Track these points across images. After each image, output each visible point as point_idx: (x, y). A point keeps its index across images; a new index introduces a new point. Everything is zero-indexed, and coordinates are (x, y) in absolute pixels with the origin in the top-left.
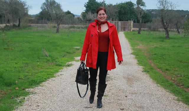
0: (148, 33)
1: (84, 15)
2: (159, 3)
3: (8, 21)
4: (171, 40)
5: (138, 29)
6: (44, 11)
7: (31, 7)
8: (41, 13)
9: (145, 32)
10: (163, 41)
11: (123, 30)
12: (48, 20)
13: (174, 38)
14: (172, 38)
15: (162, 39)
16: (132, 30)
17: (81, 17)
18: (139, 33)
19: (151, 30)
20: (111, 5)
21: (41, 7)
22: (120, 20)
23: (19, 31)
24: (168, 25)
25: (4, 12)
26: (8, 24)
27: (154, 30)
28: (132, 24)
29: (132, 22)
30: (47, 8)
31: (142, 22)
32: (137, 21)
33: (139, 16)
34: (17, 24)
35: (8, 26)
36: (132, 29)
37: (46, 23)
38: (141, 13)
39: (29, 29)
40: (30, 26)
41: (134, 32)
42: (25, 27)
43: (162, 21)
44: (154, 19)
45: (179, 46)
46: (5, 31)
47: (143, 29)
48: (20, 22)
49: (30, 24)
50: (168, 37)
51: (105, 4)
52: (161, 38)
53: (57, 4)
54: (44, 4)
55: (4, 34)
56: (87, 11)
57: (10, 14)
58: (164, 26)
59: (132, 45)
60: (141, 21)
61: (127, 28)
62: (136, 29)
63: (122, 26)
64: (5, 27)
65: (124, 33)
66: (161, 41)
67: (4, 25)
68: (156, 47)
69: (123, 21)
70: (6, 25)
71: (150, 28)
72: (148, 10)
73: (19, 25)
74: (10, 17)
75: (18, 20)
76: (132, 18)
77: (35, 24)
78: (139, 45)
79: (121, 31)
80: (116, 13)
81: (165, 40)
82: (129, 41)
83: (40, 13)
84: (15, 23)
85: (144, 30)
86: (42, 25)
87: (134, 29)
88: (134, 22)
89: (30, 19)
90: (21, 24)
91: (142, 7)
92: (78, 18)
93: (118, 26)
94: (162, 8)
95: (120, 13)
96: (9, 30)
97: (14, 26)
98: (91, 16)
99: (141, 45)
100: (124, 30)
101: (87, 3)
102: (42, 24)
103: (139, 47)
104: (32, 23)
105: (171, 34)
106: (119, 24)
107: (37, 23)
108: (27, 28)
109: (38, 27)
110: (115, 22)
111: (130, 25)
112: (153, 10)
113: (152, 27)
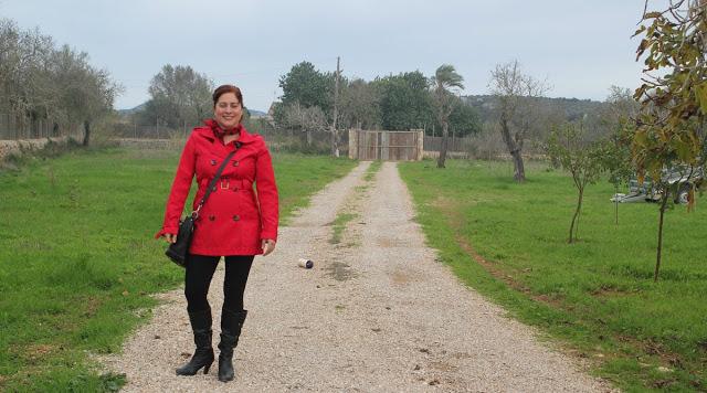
0: (467, 165)
1: (279, 111)
2: (495, 81)
3: (56, 128)
4: (528, 186)
5: (438, 154)
6: (159, 98)
7: (122, 89)
8: (150, 105)
9: (457, 164)
10: (505, 188)
11: (394, 157)
12: (172, 125)
13: (539, 181)
14: (532, 181)
15: (503, 183)
16: (420, 157)
17: (270, 118)
18: (441, 165)
19: (477, 159)
20: (360, 82)
21: (151, 88)
22: (387, 127)
23: (88, 160)
24: (522, 143)
25: (45, 103)
26: (53, 139)
27: (486, 157)
28: (421, 140)
29: (421, 134)
30: (169, 89)
31: (450, 134)
32: (434, 132)
33: (440, 117)
34: (80, 137)
35: (55, 143)
36: (423, 153)
37: (167, 137)
38: (445, 107)
39: (116, 152)
40: (118, 144)
41: (425, 163)
42: (103, 148)
43: (506, 131)
44: (486, 125)
45: (548, 202)
46: (47, 159)
47: (455, 154)
48: (88, 132)
49: (117, 139)
50: (520, 177)
51: (342, 81)
52: (501, 179)
53: (199, 77)
54: (159, 78)
55: (47, 168)
56: (287, 100)
57: (60, 108)
58: (510, 144)
59: (417, 198)
60: (446, 131)
61: (407, 150)
62: (433, 153)
63: (391, 144)
64: (46, 146)
65: (398, 166)
66: (499, 188)
67: (44, 141)
68: (483, 204)
69: (394, 129)
70: (51, 142)
71: (473, 150)
72: (471, 97)
73: (86, 142)
74: (61, 115)
75: (82, 125)
76: (422, 120)
77: (133, 140)
78: (436, 198)
79: (390, 159)
80: (374, 106)
81: (510, 186)
82: (410, 188)
83: (147, 104)
84: (73, 136)
85: (456, 158)
86: (152, 140)
87: (427, 154)
88: (429, 133)
89: (117, 122)
90: (91, 138)
91: (452, 89)
92: (262, 121)
93: (380, 143)
94: (505, 93)
95: (386, 106)
96: (58, 155)
97: (72, 143)
98: (298, 114)
99: (441, 198)
100: (398, 157)
101: (289, 75)
102: (152, 137)
103: (434, 204)
104: (123, 136)
105: (531, 170)
106: (383, 139)
107: (140, 134)
108: (110, 150)
109: (141, 147)
110: (372, 134)
111: (416, 141)
112: (486, 98)
113: (480, 148)
